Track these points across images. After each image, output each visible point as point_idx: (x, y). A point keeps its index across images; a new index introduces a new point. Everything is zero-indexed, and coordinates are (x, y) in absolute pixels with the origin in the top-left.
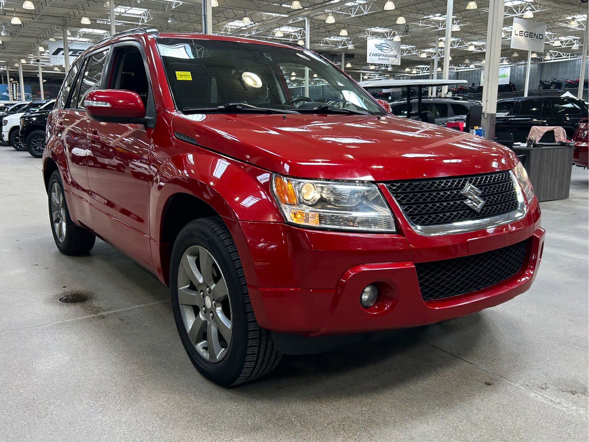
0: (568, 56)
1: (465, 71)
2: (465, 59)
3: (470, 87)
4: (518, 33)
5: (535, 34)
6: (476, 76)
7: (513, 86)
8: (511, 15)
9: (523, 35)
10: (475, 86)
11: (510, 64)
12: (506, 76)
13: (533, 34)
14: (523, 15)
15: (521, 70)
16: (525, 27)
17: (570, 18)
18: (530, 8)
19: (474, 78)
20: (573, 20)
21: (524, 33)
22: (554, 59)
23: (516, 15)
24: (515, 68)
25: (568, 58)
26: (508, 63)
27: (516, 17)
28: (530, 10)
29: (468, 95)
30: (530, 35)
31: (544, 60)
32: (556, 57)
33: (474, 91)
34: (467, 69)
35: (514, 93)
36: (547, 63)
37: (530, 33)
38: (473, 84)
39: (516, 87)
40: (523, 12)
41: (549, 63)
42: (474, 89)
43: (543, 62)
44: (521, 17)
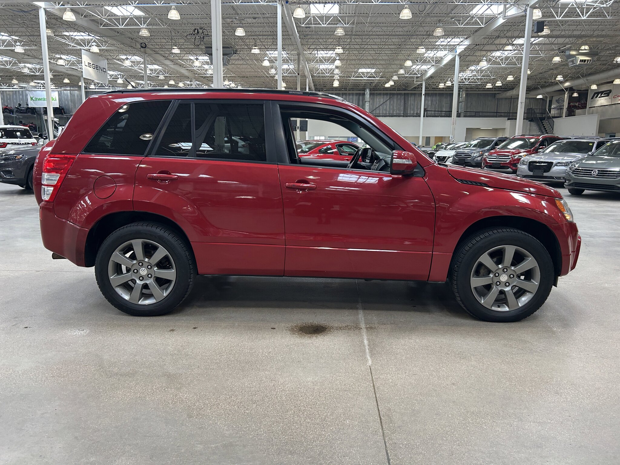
0: (110, 87)
1: (7, 91)
2: (12, 79)
3: (16, 108)
4: (87, 64)
5: (100, 67)
6: (21, 97)
7: (63, 109)
8: (79, 47)
9: (91, 66)
10: (21, 106)
11: (57, 89)
12: (55, 99)
13: (99, 67)
14: (90, 49)
15: (68, 95)
16: (92, 59)
17: (124, 57)
18: (96, 44)
19: (19, 99)
20: (127, 60)
21: (91, 65)
22: (98, 89)
23: (83, 48)
24: (61, 92)
25: (110, 89)
26: (55, 88)
27: (84, 50)
28: (96, 46)
29: (16, 116)
30: (96, 67)
31: (89, 89)
32: (99, 87)
33: (22, 111)
34: (10, 88)
35: (65, 116)
36: (91, 91)
37: (96, 66)
38: (20, 105)
39: (65, 110)
40: (90, 46)
41: (92, 91)
42: (21, 110)
43: (88, 90)
44: (88, 50)
